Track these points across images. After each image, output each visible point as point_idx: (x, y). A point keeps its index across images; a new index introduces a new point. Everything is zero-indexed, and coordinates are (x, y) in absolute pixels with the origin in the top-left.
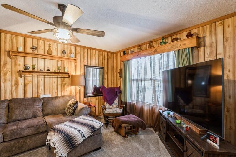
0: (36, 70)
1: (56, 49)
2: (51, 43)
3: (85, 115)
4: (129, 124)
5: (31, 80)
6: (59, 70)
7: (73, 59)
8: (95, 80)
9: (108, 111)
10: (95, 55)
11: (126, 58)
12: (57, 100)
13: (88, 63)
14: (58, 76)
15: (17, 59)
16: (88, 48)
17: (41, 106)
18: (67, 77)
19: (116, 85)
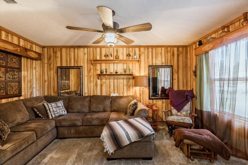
0: (108, 73)
1: (122, 53)
2: (118, 49)
3: (142, 118)
4: (196, 143)
5: (105, 81)
6: (125, 72)
7: (137, 61)
8: (166, 81)
9: (172, 119)
10: (161, 53)
11: (203, 49)
12: (122, 99)
13: (152, 63)
14: (124, 78)
15: (96, 65)
16: (152, 47)
17: (110, 103)
18: (132, 78)
19: (190, 87)
